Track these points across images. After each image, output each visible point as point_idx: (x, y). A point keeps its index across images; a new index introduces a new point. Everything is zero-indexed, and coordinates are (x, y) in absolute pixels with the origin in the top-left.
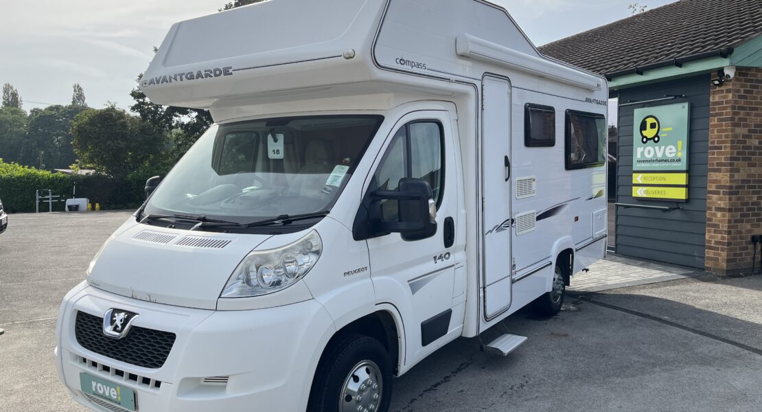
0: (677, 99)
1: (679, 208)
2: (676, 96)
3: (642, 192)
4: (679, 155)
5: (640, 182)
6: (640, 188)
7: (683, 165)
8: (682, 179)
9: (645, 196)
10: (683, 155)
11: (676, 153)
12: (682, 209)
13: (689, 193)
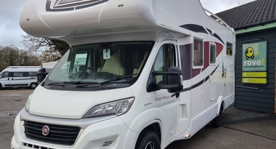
0: (262, 40)
1: (262, 87)
2: (261, 39)
6: (246, 79)
10: (264, 64)
12: (264, 88)
13: (267, 81)
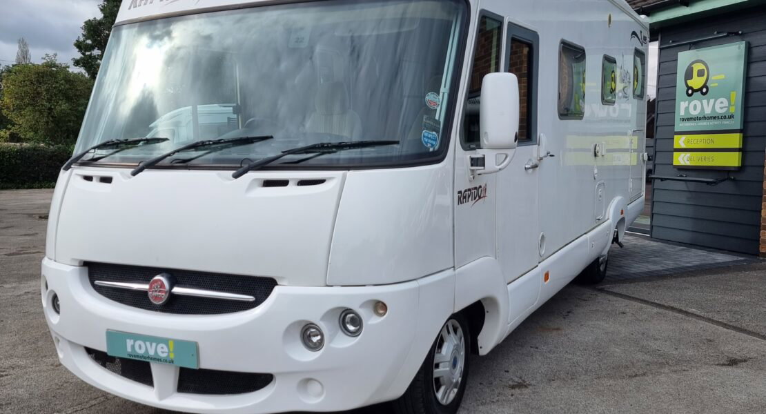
0: (732, 35)
1: (729, 179)
2: (729, 34)
3: (685, 159)
4: (732, 110)
5: (683, 146)
6: (683, 154)
7: (736, 123)
8: (735, 140)
9: (688, 163)
10: (737, 110)
11: (728, 107)
12: (734, 180)
13: (743, 159)
